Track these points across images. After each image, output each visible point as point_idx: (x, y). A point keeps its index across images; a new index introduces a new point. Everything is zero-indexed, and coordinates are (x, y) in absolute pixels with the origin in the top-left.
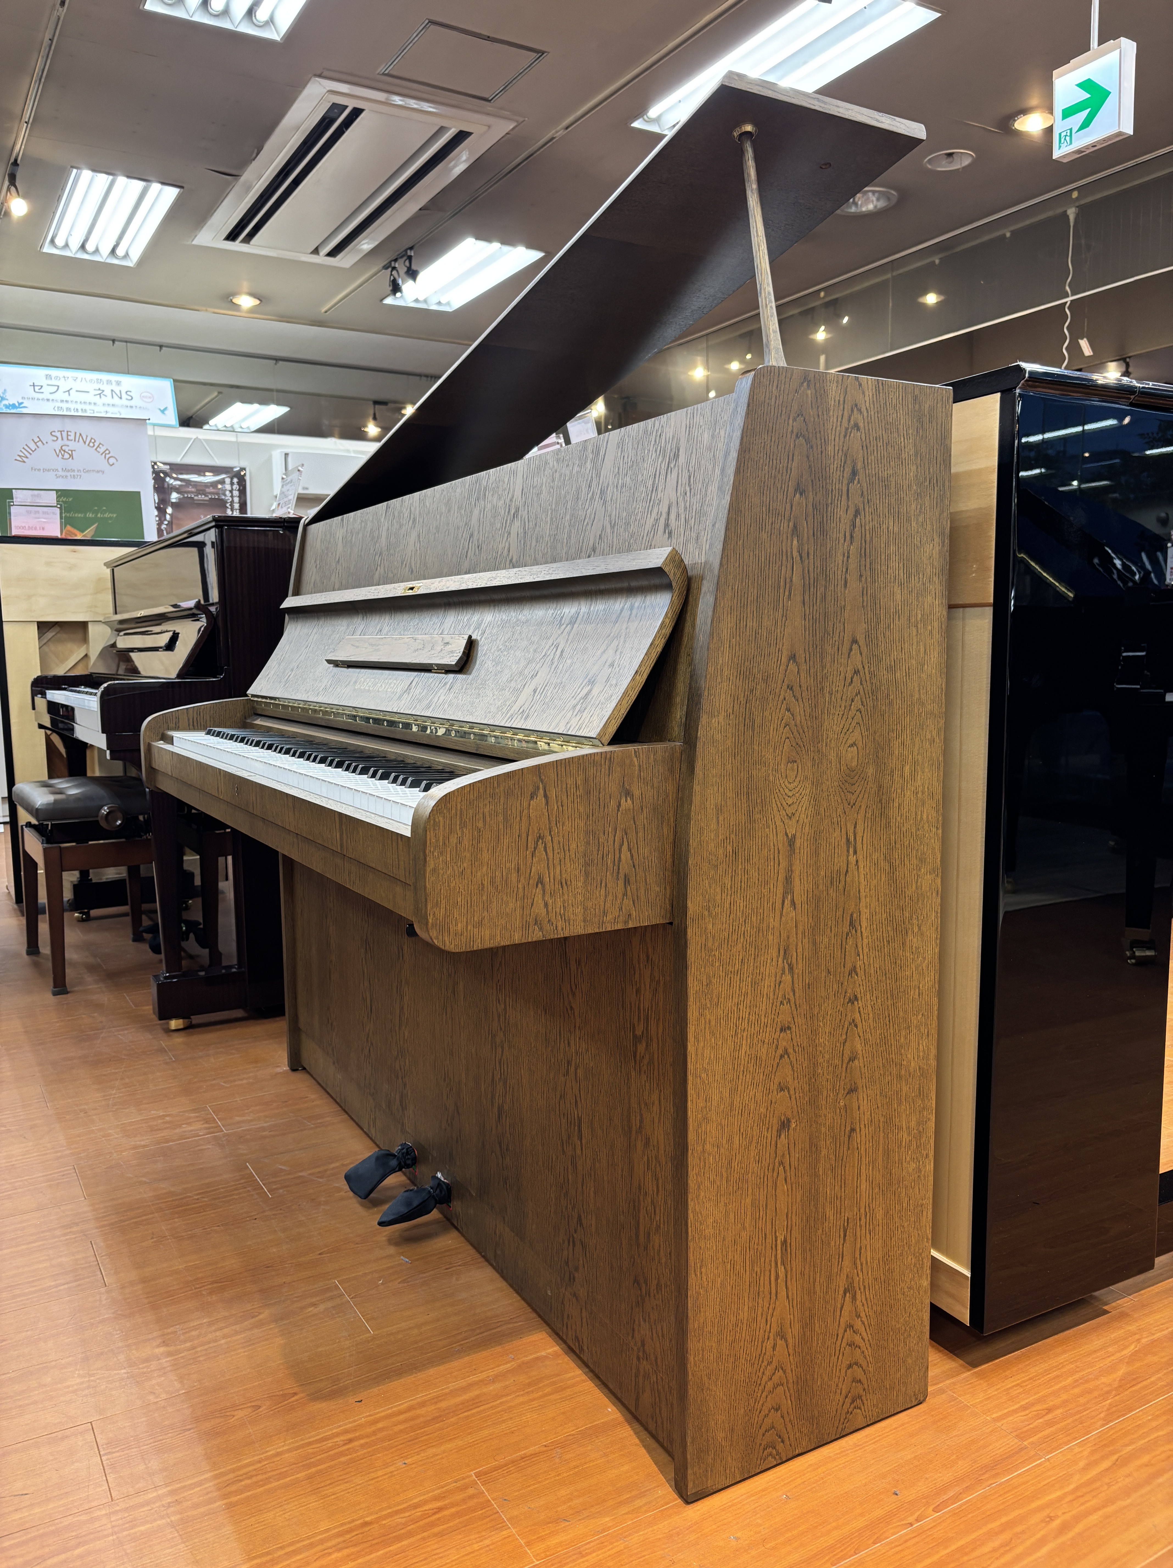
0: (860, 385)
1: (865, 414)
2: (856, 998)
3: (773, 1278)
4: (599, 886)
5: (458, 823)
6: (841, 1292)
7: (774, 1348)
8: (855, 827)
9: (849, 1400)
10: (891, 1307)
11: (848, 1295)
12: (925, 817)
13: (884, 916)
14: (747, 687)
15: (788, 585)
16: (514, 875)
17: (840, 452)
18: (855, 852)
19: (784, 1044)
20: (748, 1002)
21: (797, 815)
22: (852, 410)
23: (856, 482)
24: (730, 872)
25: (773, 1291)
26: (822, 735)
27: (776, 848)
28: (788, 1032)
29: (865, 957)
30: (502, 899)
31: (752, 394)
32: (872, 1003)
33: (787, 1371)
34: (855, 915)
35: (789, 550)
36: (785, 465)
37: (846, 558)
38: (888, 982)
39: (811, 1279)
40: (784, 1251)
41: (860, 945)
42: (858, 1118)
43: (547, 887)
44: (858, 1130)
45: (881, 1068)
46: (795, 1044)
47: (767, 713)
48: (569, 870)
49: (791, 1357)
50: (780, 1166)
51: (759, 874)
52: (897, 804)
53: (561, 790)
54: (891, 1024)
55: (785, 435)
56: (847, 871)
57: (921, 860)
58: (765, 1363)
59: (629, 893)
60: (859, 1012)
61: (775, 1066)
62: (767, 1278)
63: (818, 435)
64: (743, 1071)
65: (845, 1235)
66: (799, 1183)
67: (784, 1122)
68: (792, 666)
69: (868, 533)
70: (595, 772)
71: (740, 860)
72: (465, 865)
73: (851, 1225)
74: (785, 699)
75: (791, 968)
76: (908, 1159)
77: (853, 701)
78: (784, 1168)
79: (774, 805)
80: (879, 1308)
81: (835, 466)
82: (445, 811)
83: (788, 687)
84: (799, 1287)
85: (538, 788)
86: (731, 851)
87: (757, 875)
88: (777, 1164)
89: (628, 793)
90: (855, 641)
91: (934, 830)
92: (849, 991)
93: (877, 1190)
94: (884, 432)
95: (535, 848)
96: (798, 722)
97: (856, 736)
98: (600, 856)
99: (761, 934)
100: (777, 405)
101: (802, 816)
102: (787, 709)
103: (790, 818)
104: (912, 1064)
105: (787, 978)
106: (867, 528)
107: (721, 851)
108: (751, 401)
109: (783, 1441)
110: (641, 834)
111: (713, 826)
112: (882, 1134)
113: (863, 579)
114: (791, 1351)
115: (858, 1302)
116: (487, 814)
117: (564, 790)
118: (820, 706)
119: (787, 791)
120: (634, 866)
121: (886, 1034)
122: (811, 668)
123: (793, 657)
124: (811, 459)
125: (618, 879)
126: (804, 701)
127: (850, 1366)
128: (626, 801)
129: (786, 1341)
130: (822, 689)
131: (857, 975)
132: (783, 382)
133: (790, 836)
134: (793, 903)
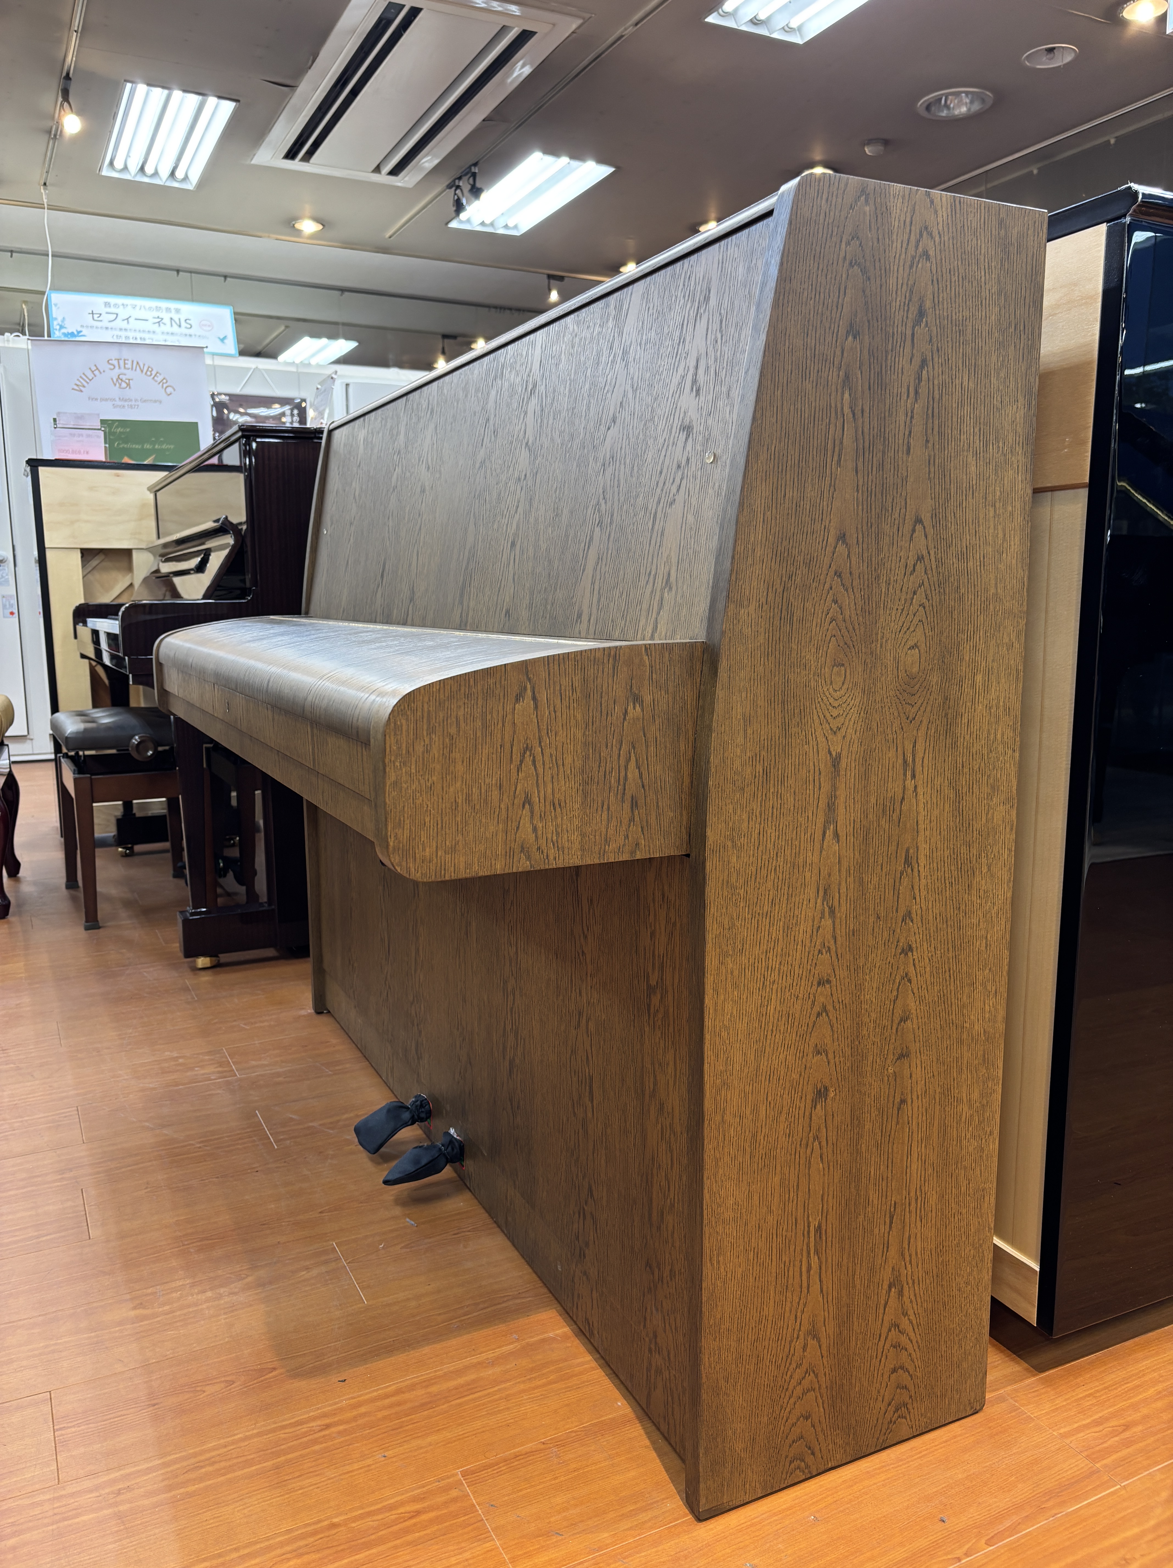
0: (932, 202)
1: (937, 239)
2: (910, 949)
3: (804, 1269)
4: (600, 809)
5: (425, 727)
6: (886, 1287)
7: (804, 1348)
8: (914, 746)
9: (891, 1409)
10: (944, 1304)
11: (893, 1290)
12: (999, 736)
13: (947, 853)
14: (784, 571)
15: (837, 449)
16: (495, 793)
17: (905, 286)
18: (913, 776)
19: (822, 999)
20: (779, 950)
21: (843, 730)
22: (921, 235)
23: (923, 325)
24: (760, 795)
25: (805, 1284)
26: (877, 634)
27: (817, 769)
28: (828, 986)
29: (923, 901)
30: (481, 821)
31: (795, 208)
32: (930, 954)
33: (819, 1375)
34: (911, 851)
35: (839, 405)
36: (835, 300)
37: (909, 418)
38: (949, 931)
39: (850, 1271)
40: (818, 1239)
41: (916, 887)
42: (909, 1088)
43: (536, 808)
44: (909, 1102)
45: (939, 1031)
46: (836, 1000)
47: (809, 605)
48: (563, 788)
49: (825, 1360)
50: (814, 1140)
51: (795, 799)
52: (966, 720)
53: (554, 693)
54: (952, 980)
55: (835, 263)
56: (903, 798)
57: (993, 788)
58: (794, 1365)
59: (637, 819)
60: (914, 965)
61: (811, 1025)
62: (797, 1269)
63: (877, 264)
64: (772, 1031)
65: (891, 1223)
66: (837, 1161)
67: (820, 1090)
68: (841, 548)
69: (936, 388)
70: (596, 672)
71: (772, 782)
72: (434, 778)
73: (898, 1210)
74: (831, 588)
75: (832, 911)
76: (968, 1136)
77: (915, 593)
78: (820, 1143)
79: (816, 717)
80: (930, 1306)
81: (898, 303)
82: (409, 713)
83: (836, 574)
84: (835, 1279)
85: (525, 688)
86: (761, 770)
87: (792, 799)
88: (811, 1139)
89: (637, 699)
90: (919, 521)
91: (1010, 752)
92: (902, 940)
93: (930, 1171)
94: (960, 263)
95: (521, 762)
96: (847, 617)
97: (918, 636)
98: (602, 773)
99: (796, 871)
100: (826, 223)
101: (850, 731)
102: (833, 600)
103: (835, 733)
104: (976, 1027)
105: (827, 922)
106: (936, 382)
107: (749, 770)
108: (794, 217)
109: (813, 1454)
110: (652, 749)
111: (740, 740)
112: (938, 1107)
113: (930, 445)
114: (825, 1353)
115: (905, 1298)
116: (462, 718)
117: (557, 692)
118: (874, 599)
119: (831, 700)
120: (643, 786)
121: (945, 991)
122: (865, 551)
123: (842, 537)
124: (868, 292)
125: (623, 801)
126: (855, 591)
127: (894, 1370)
128: (634, 708)
129: (819, 1341)
130: (878, 577)
131: (912, 921)
132: (835, 194)
133: (834, 754)
134: (836, 835)
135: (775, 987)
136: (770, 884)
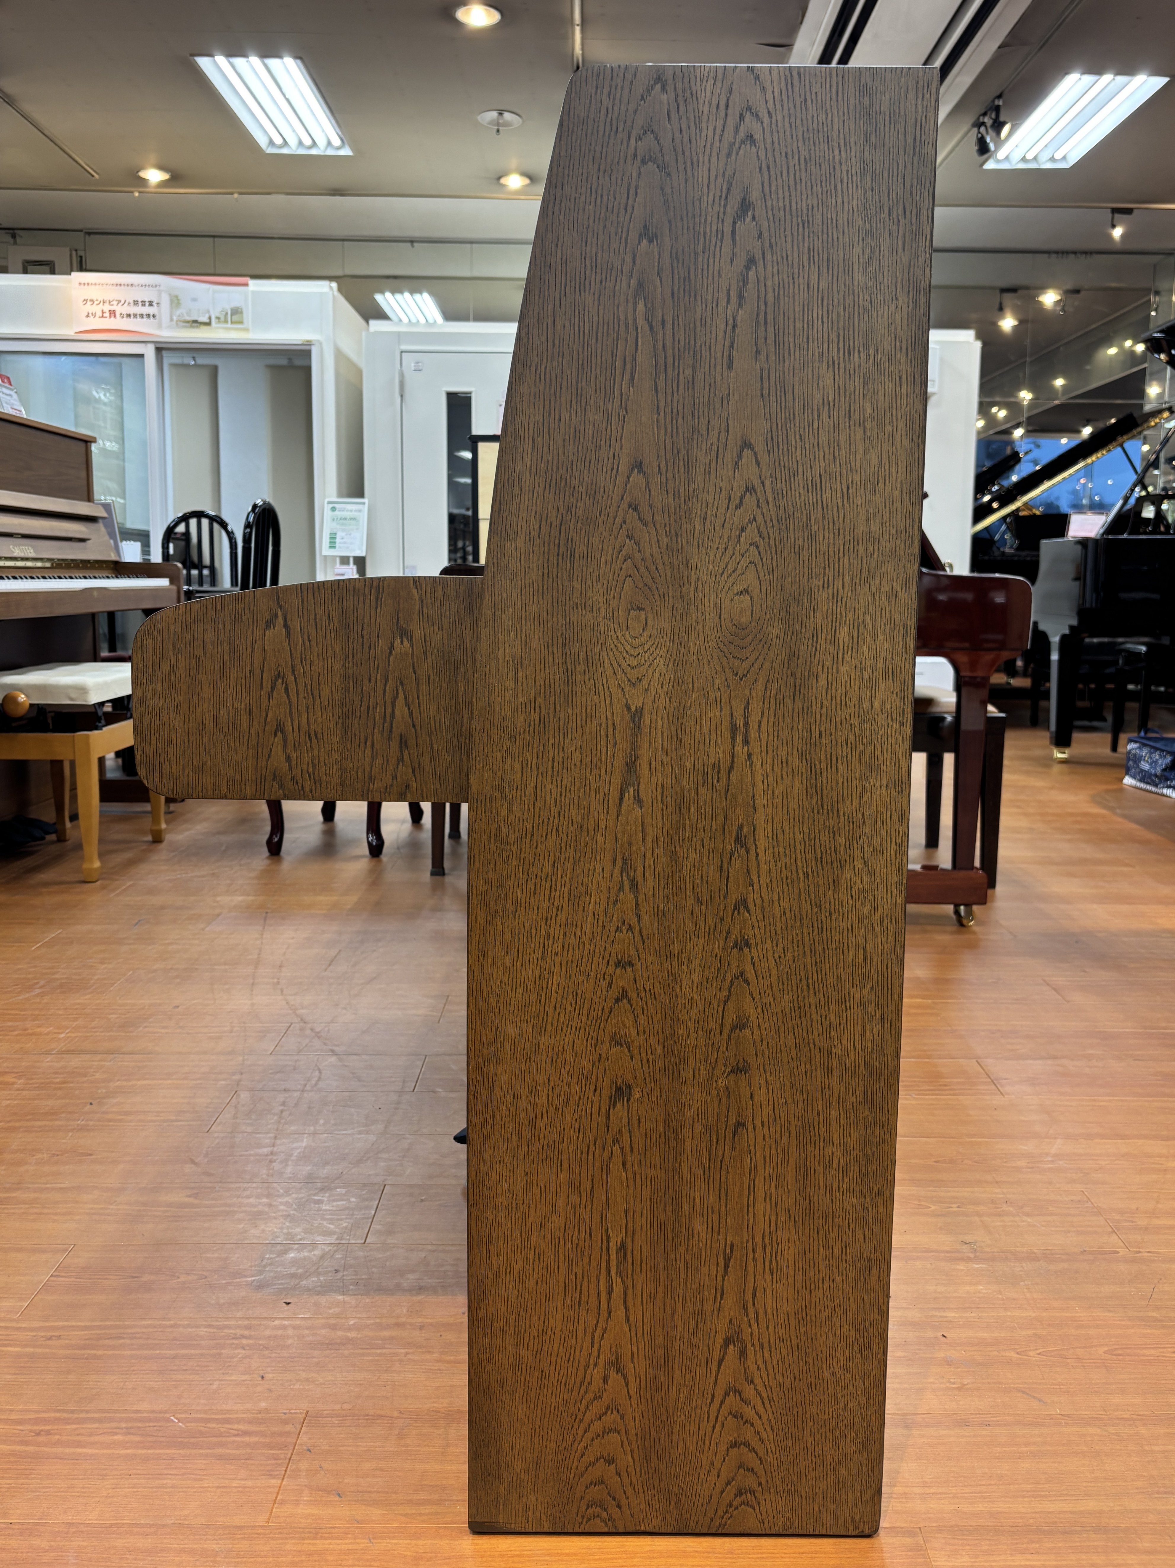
0: (757, 78)
1: (766, 120)
2: (747, 944)
3: (603, 1288)
4: (362, 745)
5: (171, 647)
6: (720, 1340)
7: (605, 1379)
8: (747, 707)
9: (731, 1490)
10: (809, 1386)
11: (731, 1347)
12: (877, 704)
13: (799, 837)
14: (561, 502)
15: (628, 366)
16: (245, 718)
17: (720, 178)
18: (746, 742)
19: (622, 983)
20: (564, 919)
21: (645, 683)
22: (742, 117)
23: (748, 220)
24: (535, 745)
25: (604, 1306)
26: (689, 576)
27: (610, 723)
28: (629, 969)
29: (764, 890)
30: (229, 745)
31: (567, 107)
32: (776, 955)
33: (626, 1417)
34: (745, 830)
35: (630, 318)
36: (624, 201)
37: (730, 327)
38: (805, 930)
39: (668, 1308)
40: (621, 1258)
41: (754, 872)
42: (750, 1110)
43: (290, 737)
44: (750, 1128)
45: (793, 1050)
46: (641, 988)
47: (594, 540)
48: (320, 720)
49: (634, 1402)
50: (614, 1143)
51: (582, 754)
52: (824, 682)
53: (309, 621)
54: (812, 991)
55: (622, 162)
56: (732, 767)
57: (869, 766)
58: (590, 1395)
59: (407, 758)
60: (753, 964)
61: (607, 1011)
62: (593, 1286)
63: (680, 157)
64: (555, 1007)
65: (726, 1266)
66: (646, 1175)
67: (621, 1088)
68: (636, 477)
69: (770, 290)
70: (356, 603)
71: (551, 733)
72: (181, 698)
73: (737, 1254)
74: (625, 522)
75: (634, 885)
76: (844, 1187)
77: (743, 530)
78: (621, 1148)
79: (607, 665)
80: (788, 1382)
81: (711, 198)
82: (155, 633)
83: (630, 506)
84: (647, 1312)
85: (276, 616)
86: (537, 718)
87: (578, 754)
88: (609, 1141)
89: (405, 633)
90: (746, 445)
91: (896, 725)
92: (735, 932)
93: (784, 1218)
94: (800, 144)
95: (273, 689)
96: (647, 555)
97: (750, 579)
98: (364, 708)
99: (584, 834)
100: (609, 120)
101: (654, 684)
102: (628, 536)
103: (634, 685)
104: (852, 1055)
105: (628, 897)
106: (769, 283)
107: (522, 717)
108: (566, 118)
109: (619, 1506)
110: (424, 687)
111: (510, 683)
112: (794, 1143)
113: (763, 357)
114: (633, 1393)
115: (749, 1363)
116: (208, 641)
117: (312, 621)
118: (684, 535)
119: (628, 648)
120: (414, 726)
121: (801, 1004)
122: (670, 482)
123: (638, 465)
124: (668, 190)
125: (390, 739)
126: (658, 526)
127: (734, 1445)
128: (402, 642)
129: (625, 1377)
130: (689, 511)
131: (749, 912)
132: (619, 87)
133: (633, 708)
134: (638, 800)
135: (558, 960)
136: (551, 845)
